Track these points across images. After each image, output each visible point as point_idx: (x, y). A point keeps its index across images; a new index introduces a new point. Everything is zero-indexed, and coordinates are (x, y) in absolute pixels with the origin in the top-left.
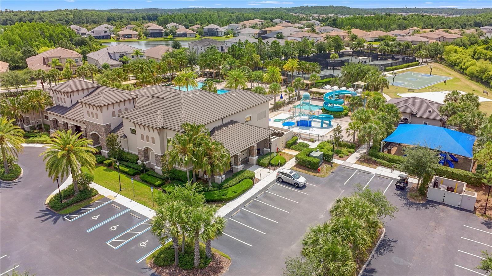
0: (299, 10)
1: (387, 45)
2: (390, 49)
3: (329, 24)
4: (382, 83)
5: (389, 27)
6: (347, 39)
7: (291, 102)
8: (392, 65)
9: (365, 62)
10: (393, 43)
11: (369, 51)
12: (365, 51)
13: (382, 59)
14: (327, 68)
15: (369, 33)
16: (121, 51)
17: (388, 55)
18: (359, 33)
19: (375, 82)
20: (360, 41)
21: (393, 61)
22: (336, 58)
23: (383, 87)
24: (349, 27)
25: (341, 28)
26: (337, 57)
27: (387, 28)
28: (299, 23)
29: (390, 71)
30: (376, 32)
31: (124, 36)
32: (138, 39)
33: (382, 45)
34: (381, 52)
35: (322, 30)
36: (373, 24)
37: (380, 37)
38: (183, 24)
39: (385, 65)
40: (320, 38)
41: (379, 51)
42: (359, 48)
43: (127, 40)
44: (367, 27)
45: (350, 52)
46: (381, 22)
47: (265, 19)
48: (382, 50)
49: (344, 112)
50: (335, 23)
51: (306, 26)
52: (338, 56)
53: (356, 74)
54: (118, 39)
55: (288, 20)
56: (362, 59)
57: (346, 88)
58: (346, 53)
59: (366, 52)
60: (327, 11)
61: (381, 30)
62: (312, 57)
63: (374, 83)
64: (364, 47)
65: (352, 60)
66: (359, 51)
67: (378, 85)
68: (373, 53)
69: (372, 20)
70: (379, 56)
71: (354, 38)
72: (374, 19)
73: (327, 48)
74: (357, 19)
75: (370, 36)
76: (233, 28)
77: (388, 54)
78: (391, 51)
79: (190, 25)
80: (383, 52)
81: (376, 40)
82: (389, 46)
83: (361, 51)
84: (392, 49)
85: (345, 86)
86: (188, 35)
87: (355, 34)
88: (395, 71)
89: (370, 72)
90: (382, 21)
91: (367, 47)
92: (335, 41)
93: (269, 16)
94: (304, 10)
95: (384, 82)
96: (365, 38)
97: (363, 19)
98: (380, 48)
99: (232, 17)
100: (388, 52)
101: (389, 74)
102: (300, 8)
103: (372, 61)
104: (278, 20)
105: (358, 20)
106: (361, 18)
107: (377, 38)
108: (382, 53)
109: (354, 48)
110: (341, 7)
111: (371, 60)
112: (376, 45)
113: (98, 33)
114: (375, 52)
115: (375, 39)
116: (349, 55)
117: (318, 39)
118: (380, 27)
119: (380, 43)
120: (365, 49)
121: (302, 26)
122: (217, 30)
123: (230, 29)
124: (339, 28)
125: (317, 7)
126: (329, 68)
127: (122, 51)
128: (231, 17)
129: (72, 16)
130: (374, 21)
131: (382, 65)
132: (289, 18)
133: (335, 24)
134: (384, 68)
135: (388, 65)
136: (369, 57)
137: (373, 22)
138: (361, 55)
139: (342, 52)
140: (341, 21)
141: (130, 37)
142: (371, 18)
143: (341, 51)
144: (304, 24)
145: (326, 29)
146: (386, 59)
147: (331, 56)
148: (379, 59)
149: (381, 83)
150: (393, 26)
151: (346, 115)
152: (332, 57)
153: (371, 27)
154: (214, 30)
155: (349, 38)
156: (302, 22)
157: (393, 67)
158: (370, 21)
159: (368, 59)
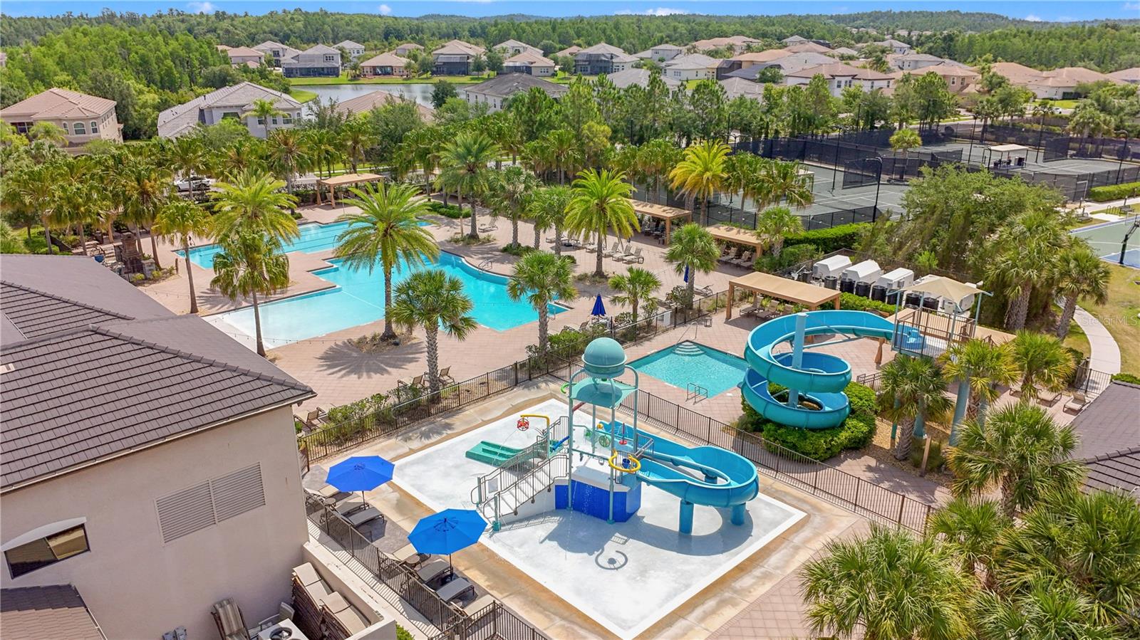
0: (867, 20)
1: (1104, 108)
2: (1113, 121)
3: (930, 48)
4: (1074, 273)
5: (1112, 59)
6: (972, 89)
7: (641, 328)
8: (1118, 177)
9: (1020, 162)
10: (1123, 102)
11: (1038, 127)
12: (1028, 126)
13: (1082, 154)
14: (878, 179)
15: (1045, 74)
16: (227, 104)
17: (1103, 142)
18: (1014, 74)
19: (1040, 269)
20: (1010, 95)
21: (1126, 166)
22: (910, 144)
23: (1073, 295)
24: (989, 56)
25: (965, 62)
26: (915, 142)
27: (1105, 61)
28: (849, 46)
29: (1111, 200)
30: (1068, 71)
31: (375, 71)
32: (405, 79)
33: (1084, 108)
34: (1081, 132)
35: (906, 64)
36: (1064, 49)
37: (1080, 86)
38: (542, 43)
39: (1092, 178)
40: (885, 83)
41: (1074, 128)
42: (1007, 118)
43: (377, 79)
44: (1043, 60)
45: (975, 126)
46: (1088, 45)
47: (764, 35)
48: (1085, 124)
49: (844, 436)
50: (950, 46)
51: (866, 53)
52: (919, 139)
53: (958, 220)
54: (355, 77)
55: (824, 39)
56: (1009, 152)
57: (911, 272)
58: (959, 130)
59: (1027, 131)
60: (940, 23)
61: (1085, 67)
62: (838, 139)
63: (1034, 274)
64: (1022, 112)
65: (973, 153)
66: (1005, 126)
67: (1050, 282)
68: (1051, 133)
69: (1061, 39)
70: (1071, 144)
71: (995, 83)
72: (1065, 38)
73: (895, 110)
74: (1015, 36)
75: (1050, 82)
76: (665, 57)
77: (1105, 137)
78: (1117, 128)
79: (558, 46)
80: (1086, 132)
81: (1066, 96)
82: (1110, 113)
83: (1013, 125)
84: (1122, 121)
85: (909, 262)
86: (533, 71)
87: (999, 74)
88: (1130, 202)
89: (1018, 218)
90: (1093, 43)
91: (1034, 115)
92: (924, 92)
93: (778, 29)
94: (882, 20)
95: (1082, 271)
96: (1032, 88)
97: (1033, 37)
98: (1077, 117)
99: (679, 30)
100: (1108, 132)
101: (1106, 212)
102: (870, 15)
103: (1046, 160)
104: (797, 38)
105: (1016, 40)
106: (1026, 35)
107: (1072, 91)
108: (1085, 136)
109: (987, 115)
110: (981, 14)
111: (1041, 155)
112: (1065, 109)
113: (311, 61)
114: (1058, 130)
115: (1064, 93)
116: (971, 138)
117: (877, 84)
118: (1084, 57)
119: (1077, 104)
120: (1028, 121)
121: (855, 53)
122: (612, 58)
123: (657, 57)
124: (960, 62)
125: (916, 12)
126: (884, 177)
127: (231, 104)
128: (675, 29)
129: (300, 25)
130: (1067, 42)
131: (1080, 177)
132: (828, 36)
133: (948, 48)
134: (1088, 190)
135: (1105, 178)
136: (1037, 145)
137: (1062, 44)
138: (1010, 139)
139: (947, 128)
140: (966, 40)
141: (389, 74)
142: (1059, 34)
143: (943, 123)
144: (859, 50)
145: (917, 61)
146: (1097, 155)
147: (893, 138)
148: (1071, 152)
149: (1065, 274)
150: (1126, 57)
151: (859, 446)
152: (898, 141)
153: (1056, 59)
154: (603, 58)
155: (978, 87)
156: (860, 45)
157: (1124, 187)
158: (1052, 43)
159: (1033, 154)
